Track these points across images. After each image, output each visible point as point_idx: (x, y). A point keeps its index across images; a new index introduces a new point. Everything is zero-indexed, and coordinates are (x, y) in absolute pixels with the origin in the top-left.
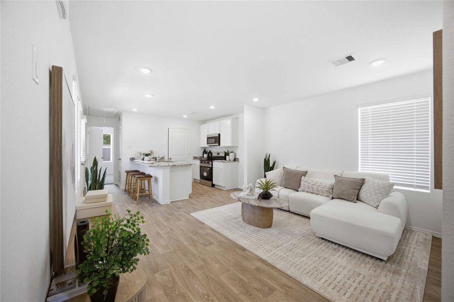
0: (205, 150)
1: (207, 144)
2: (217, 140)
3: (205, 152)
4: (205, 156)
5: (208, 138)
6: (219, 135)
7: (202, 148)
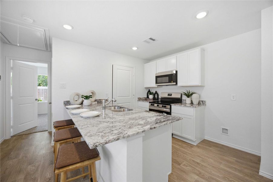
0: (149, 91)
1: (156, 83)
2: (172, 78)
3: (149, 92)
4: (151, 97)
5: (157, 77)
6: (176, 72)
7: (146, 88)
